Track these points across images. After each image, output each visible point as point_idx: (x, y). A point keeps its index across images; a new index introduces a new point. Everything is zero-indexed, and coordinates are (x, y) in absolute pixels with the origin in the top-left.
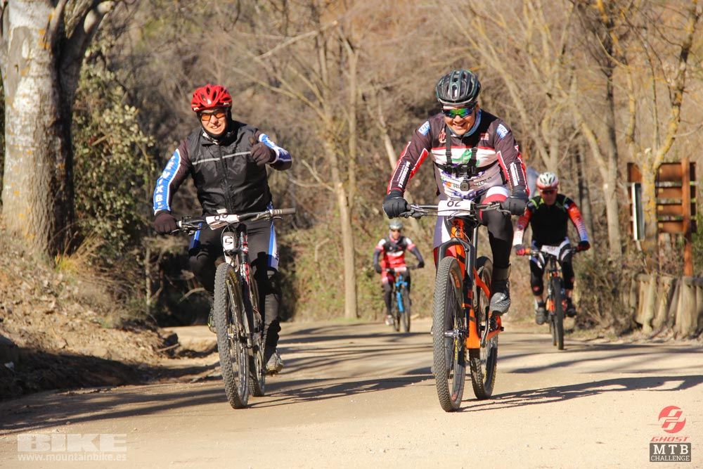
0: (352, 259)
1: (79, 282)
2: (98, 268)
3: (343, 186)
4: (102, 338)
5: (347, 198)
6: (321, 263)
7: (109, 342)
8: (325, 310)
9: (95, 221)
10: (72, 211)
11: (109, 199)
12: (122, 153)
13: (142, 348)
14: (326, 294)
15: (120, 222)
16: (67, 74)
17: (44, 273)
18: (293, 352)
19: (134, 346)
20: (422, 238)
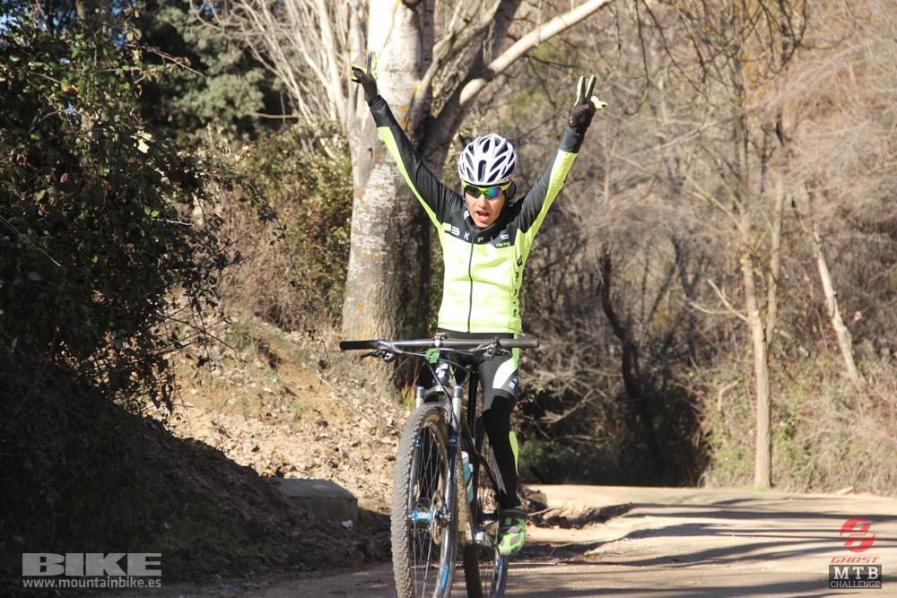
0: (767, 411)
3: (760, 314)
5: (765, 331)
6: (726, 413)
8: (728, 473)
14: (731, 452)
16: (430, 161)
17: (388, 408)
20: (861, 387)
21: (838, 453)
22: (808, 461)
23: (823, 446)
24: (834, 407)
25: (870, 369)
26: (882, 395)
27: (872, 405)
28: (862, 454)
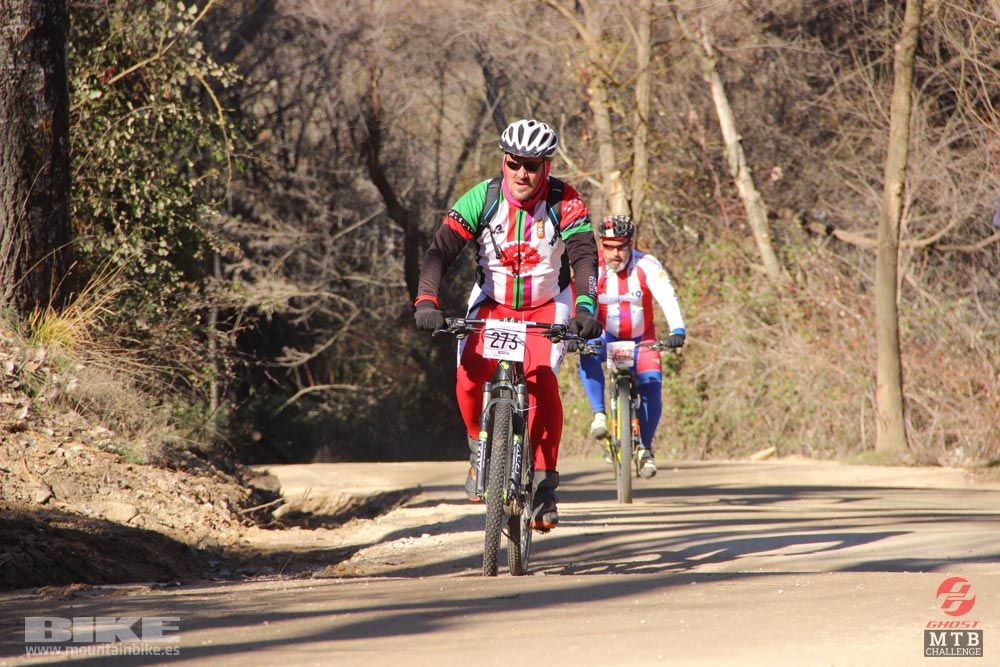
1: (80, 367)
2: (118, 338)
3: (620, 177)
4: (124, 483)
5: (630, 202)
7: (140, 492)
8: (579, 433)
9: (112, 241)
10: (67, 218)
11: (141, 196)
12: (173, 100)
13: (209, 505)
15: (163, 244)
17: (6, 346)
19: (192, 500)
20: (785, 287)
21: (751, 393)
22: (704, 409)
23: (728, 384)
24: (742, 320)
25: (798, 258)
26: (818, 299)
27: (802, 315)
28: (788, 394)
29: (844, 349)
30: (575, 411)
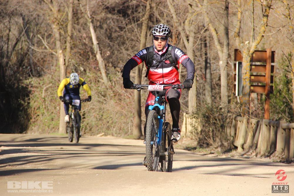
3: (62, 52)
5: (65, 60)
6: (46, 99)
8: (47, 127)
14: (48, 117)
18: (25, 152)
20: (109, 87)
21: (98, 117)
22: (84, 121)
23: (91, 114)
24: (97, 96)
25: (113, 78)
26: (118, 90)
27: (114, 95)
28: (109, 118)
29: (125, 106)
30: (46, 120)
